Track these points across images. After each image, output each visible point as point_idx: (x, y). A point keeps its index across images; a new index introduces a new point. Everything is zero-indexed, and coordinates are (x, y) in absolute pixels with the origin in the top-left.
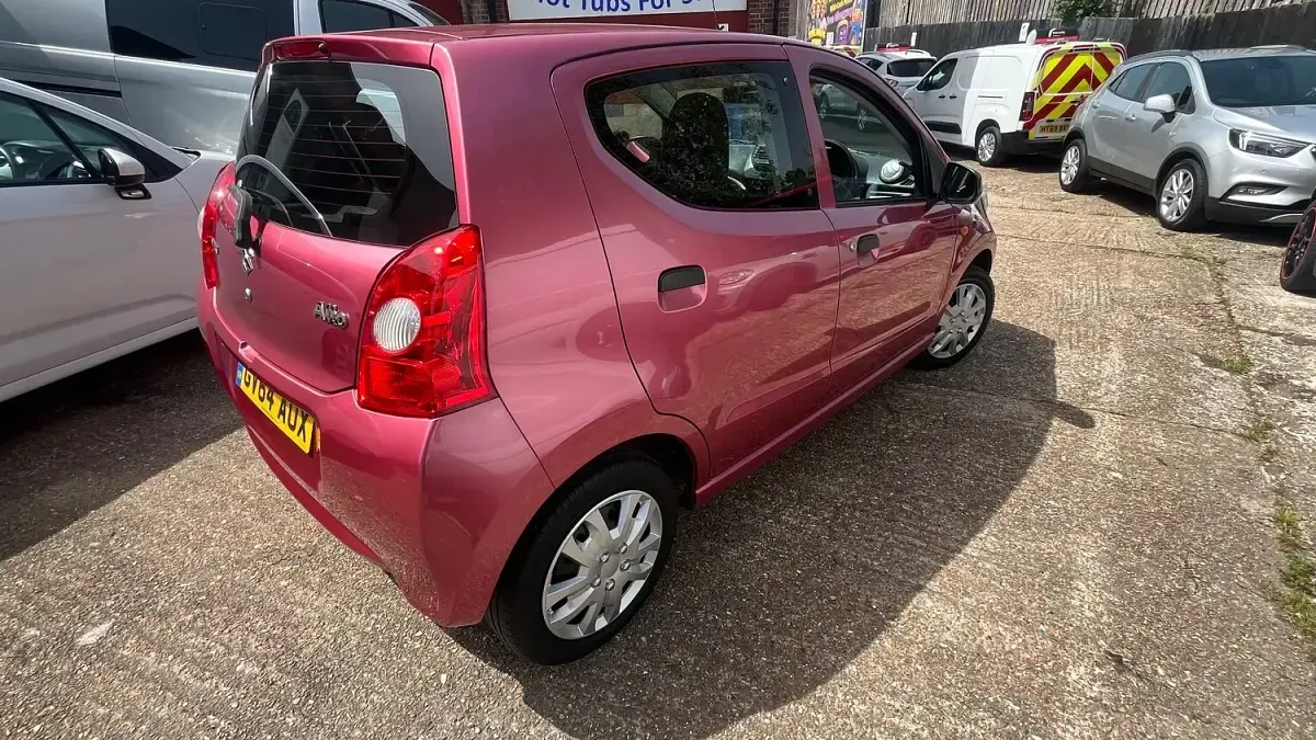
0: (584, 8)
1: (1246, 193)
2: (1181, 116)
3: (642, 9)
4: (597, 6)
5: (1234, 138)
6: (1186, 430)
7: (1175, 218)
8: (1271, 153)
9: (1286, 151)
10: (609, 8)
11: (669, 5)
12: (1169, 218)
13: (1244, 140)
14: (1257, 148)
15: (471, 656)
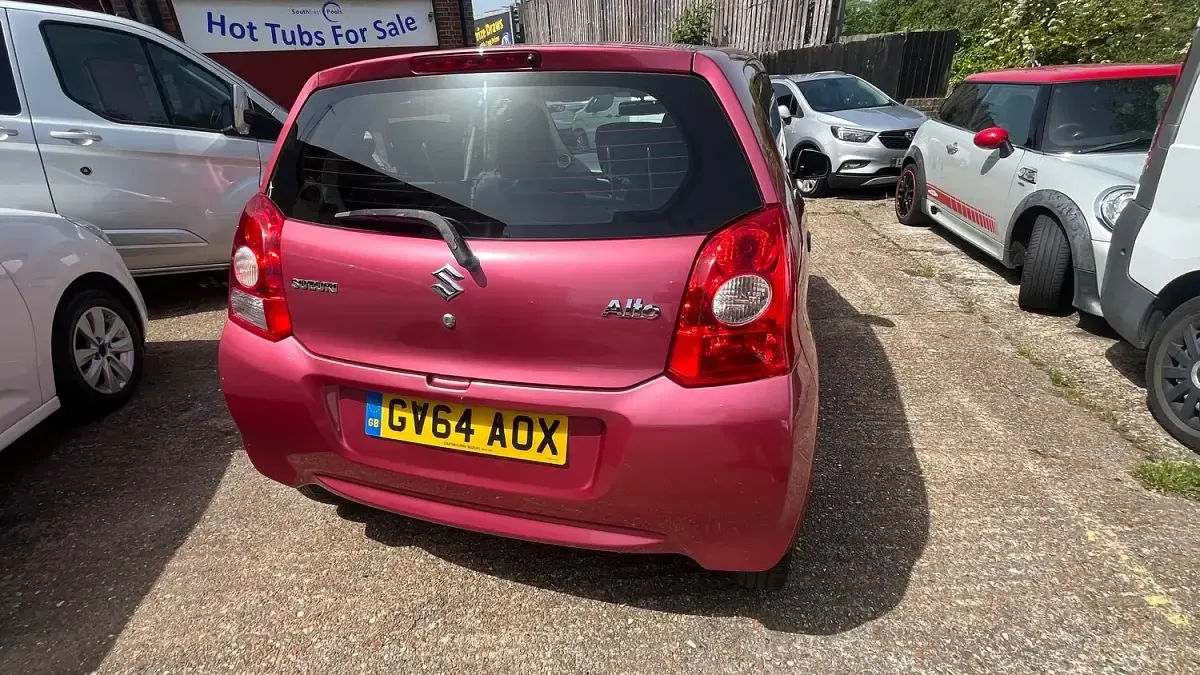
0: (275, 42)
1: (849, 168)
2: (795, 120)
3: (337, 43)
4: (289, 39)
5: (834, 131)
6: (938, 316)
7: (809, 189)
8: (857, 141)
9: (865, 138)
10: (302, 43)
11: (364, 40)
12: (805, 190)
13: (841, 133)
14: (849, 138)
15: (693, 617)
